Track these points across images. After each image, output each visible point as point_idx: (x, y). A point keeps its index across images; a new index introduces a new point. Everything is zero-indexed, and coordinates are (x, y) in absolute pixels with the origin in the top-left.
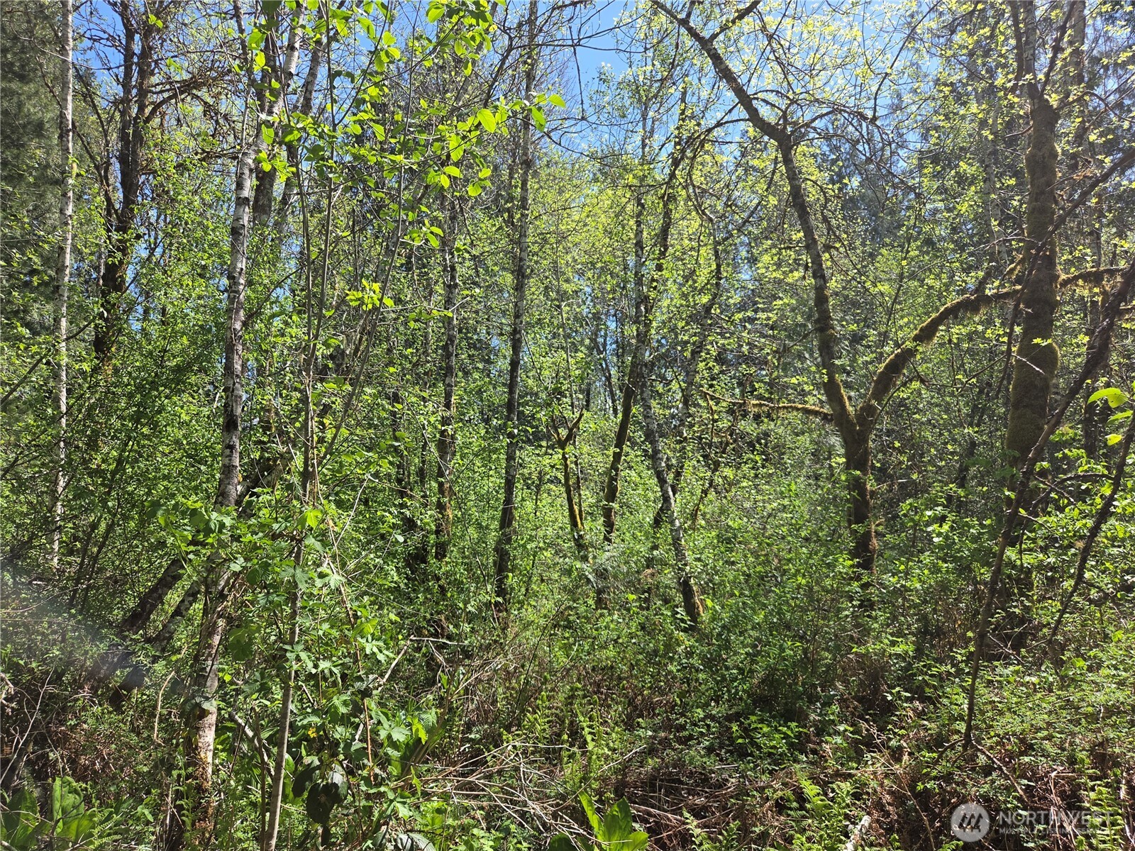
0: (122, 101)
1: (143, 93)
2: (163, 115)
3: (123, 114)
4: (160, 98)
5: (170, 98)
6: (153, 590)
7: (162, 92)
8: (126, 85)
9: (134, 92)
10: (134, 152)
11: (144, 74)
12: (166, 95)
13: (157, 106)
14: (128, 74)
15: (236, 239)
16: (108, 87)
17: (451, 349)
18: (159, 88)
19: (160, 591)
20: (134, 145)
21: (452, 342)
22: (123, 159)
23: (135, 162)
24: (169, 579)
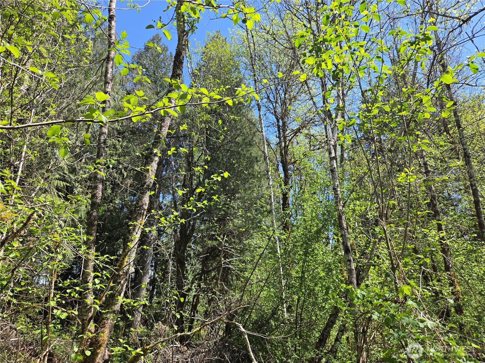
0: (279, 143)
1: (285, 138)
2: (292, 143)
3: (280, 147)
4: (291, 137)
5: (294, 136)
6: (325, 329)
7: (291, 135)
8: (279, 137)
9: (282, 138)
10: (286, 158)
11: (284, 131)
12: (292, 135)
13: (290, 140)
14: (279, 134)
15: (333, 174)
16: (274, 140)
17: (435, 202)
18: (290, 134)
19: (328, 329)
20: (285, 156)
21: (435, 199)
22: (282, 162)
23: (286, 161)
24: (331, 323)
